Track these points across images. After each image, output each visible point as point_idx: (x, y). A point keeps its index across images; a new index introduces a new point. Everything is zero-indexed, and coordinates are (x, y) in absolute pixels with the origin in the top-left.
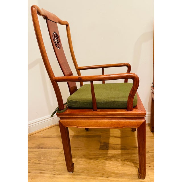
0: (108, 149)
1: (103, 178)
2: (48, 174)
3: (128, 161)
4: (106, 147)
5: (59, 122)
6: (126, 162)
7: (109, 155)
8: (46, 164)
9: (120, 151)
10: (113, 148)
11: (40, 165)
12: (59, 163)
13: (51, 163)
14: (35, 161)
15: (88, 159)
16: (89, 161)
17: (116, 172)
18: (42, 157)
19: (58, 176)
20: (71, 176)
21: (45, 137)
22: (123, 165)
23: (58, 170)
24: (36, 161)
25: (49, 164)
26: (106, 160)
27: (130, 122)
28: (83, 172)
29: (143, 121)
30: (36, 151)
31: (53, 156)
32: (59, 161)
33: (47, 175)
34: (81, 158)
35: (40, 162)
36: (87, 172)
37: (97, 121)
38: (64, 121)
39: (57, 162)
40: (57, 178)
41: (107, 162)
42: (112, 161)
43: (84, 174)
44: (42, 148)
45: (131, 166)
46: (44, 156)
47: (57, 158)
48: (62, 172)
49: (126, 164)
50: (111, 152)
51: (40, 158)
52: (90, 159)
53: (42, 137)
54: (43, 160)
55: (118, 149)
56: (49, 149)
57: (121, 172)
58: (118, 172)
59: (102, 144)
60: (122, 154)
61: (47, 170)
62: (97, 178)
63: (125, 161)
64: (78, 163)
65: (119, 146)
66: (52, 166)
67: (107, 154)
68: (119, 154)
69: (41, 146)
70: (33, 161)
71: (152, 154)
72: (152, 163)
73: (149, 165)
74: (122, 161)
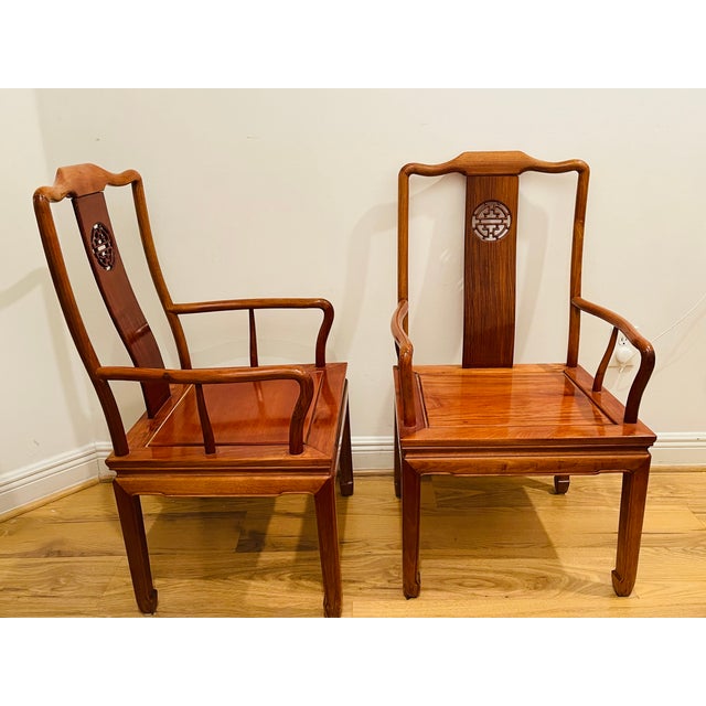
0: (260, 551)
3: (308, 579)
4: (257, 545)
5: (114, 482)
6: (304, 582)
7: (260, 565)
8: (76, 597)
9: (294, 553)
10: (276, 548)
11: (60, 600)
12: (112, 592)
13: (92, 593)
14: (41, 592)
15: (200, 579)
16: (202, 583)
17: (271, 605)
18: (62, 581)
21: (67, 521)
22: (294, 588)
24: (45, 591)
25: (86, 597)
26: (250, 578)
27: (295, 481)
29: (326, 478)
30: (37, 565)
31: (95, 575)
32: (115, 589)
34: (182, 578)
35: (58, 594)
37: (214, 479)
38: (127, 479)
39: (110, 589)
41: (253, 583)
42: (266, 580)
44: (59, 554)
45: (314, 589)
46: (67, 576)
47: (107, 580)
49: (303, 586)
50: (266, 557)
51: (57, 582)
52: (206, 578)
53: (54, 521)
54: (65, 586)
55: (288, 549)
56: (82, 555)
57: (285, 606)
58: (276, 605)
59: (247, 538)
60: (297, 560)
63: (300, 579)
64: (170, 590)
65: (295, 541)
66: (94, 602)
67: (255, 563)
68: (289, 561)
69: (56, 549)
70: (34, 590)
71: (379, 558)
72: (372, 582)
73: (362, 586)
74: (292, 578)
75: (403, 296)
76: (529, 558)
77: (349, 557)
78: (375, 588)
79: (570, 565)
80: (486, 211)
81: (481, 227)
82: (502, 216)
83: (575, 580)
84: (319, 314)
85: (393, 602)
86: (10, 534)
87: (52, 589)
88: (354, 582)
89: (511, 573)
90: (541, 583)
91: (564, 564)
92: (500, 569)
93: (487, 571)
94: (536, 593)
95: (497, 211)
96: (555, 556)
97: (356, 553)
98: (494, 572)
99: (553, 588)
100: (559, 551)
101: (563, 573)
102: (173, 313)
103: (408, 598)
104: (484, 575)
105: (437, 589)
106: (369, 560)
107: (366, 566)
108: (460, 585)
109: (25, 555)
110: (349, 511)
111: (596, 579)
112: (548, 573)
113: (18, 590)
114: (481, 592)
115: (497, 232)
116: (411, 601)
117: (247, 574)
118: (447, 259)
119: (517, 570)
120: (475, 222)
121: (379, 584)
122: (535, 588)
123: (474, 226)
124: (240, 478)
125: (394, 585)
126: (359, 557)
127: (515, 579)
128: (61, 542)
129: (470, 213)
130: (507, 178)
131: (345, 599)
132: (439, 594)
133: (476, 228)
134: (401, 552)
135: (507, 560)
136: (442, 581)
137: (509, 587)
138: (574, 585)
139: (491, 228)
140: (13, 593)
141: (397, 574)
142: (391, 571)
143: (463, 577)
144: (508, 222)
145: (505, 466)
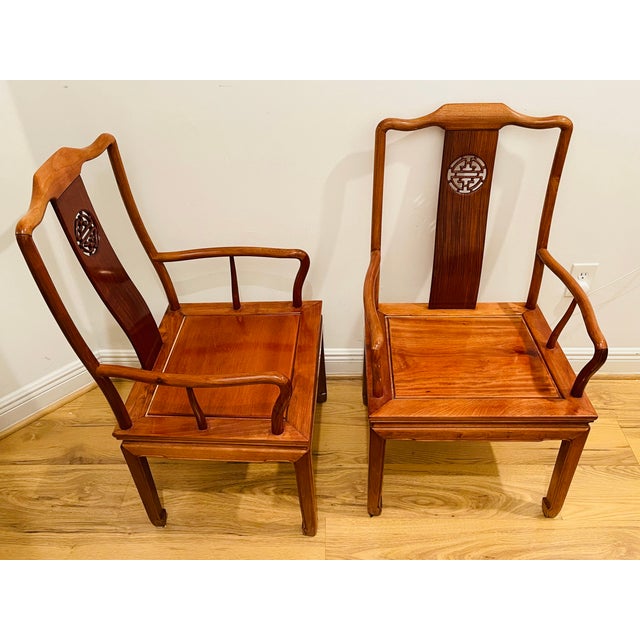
1: (230, 536)
2: (109, 532)
3: (289, 494)
5: (122, 447)
6: (285, 497)
7: (249, 478)
8: (100, 507)
11: (86, 510)
12: (129, 503)
13: (112, 504)
14: (70, 501)
15: (199, 491)
17: (260, 520)
18: (87, 489)
19: (131, 537)
20: (160, 535)
21: (84, 425)
22: (278, 503)
23: (131, 522)
24: (74, 501)
25: (107, 507)
26: (241, 492)
28: (188, 525)
29: (304, 452)
30: (67, 472)
31: (114, 484)
32: (131, 499)
33: (106, 536)
34: (184, 489)
35: (83, 503)
36: (197, 525)
39: (126, 501)
40: (130, 541)
41: (244, 497)
42: (254, 494)
43: (189, 529)
44: (81, 461)
45: (294, 505)
46: (91, 485)
47: (124, 491)
48: (140, 526)
49: (286, 501)
50: (254, 470)
51: (82, 490)
52: (205, 490)
53: (74, 424)
54: (90, 495)
56: (100, 462)
57: (271, 521)
58: (264, 520)
60: (280, 473)
61: (104, 524)
62: (216, 536)
63: (282, 493)
64: (175, 502)
66: (115, 512)
67: (244, 475)
68: (273, 473)
69: (78, 455)
70: (65, 499)
71: (348, 472)
72: (341, 497)
73: (333, 501)
74: (276, 492)
75: (376, 246)
76: (473, 474)
77: (323, 471)
78: (344, 504)
79: (508, 484)
80: (463, 164)
81: (456, 180)
82: (478, 169)
83: (511, 499)
84: (296, 264)
85: (359, 519)
86: (37, 438)
87: (80, 499)
88: (327, 497)
89: (458, 491)
90: (482, 502)
91: (504, 482)
92: (449, 486)
93: (438, 489)
94: (477, 512)
95: (474, 164)
96: (495, 474)
97: (328, 466)
98: (444, 489)
99: (492, 507)
100: (500, 467)
101: (501, 491)
102: (159, 262)
103: (372, 516)
104: (436, 492)
105: (395, 507)
106: (339, 475)
107: (336, 480)
108: (415, 502)
109: (53, 461)
110: (323, 419)
111: (529, 499)
112: (489, 492)
113: (51, 499)
114: (432, 511)
115: (471, 185)
116: (374, 519)
117: (237, 487)
118: (421, 203)
119: (464, 488)
120: (450, 174)
121: (348, 500)
122: (477, 507)
123: (449, 179)
124: (230, 449)
125: (361, 502)
126: (331, 470)
127: (460, 497)
128: (81, 448)
129: (446, 165)
130: (486, 132)
131: (320, 515)
132: (397, 511)
133: (452, 181)
134: (367, 466)
135: (456, 477)
136: (400, 498)
137: (455, 505)
138: (509, 505)
139: (466, 181)
140: (47, 502)
141: (363, 489)
142: (359, 487)
143: (419, 495)
144: (483, 175)
145: (459, 436)
